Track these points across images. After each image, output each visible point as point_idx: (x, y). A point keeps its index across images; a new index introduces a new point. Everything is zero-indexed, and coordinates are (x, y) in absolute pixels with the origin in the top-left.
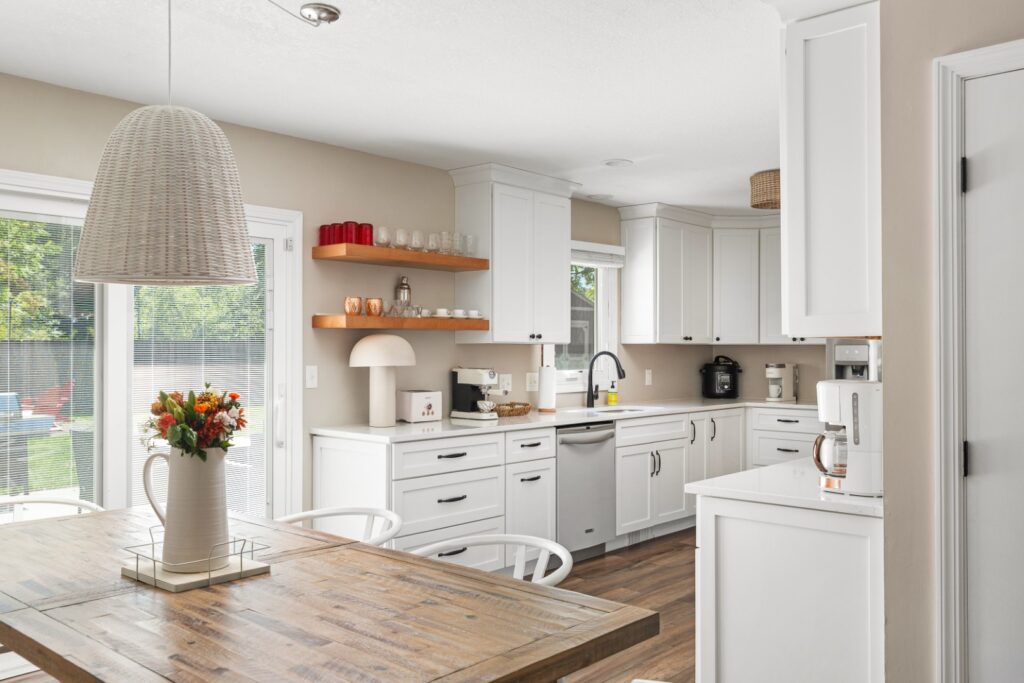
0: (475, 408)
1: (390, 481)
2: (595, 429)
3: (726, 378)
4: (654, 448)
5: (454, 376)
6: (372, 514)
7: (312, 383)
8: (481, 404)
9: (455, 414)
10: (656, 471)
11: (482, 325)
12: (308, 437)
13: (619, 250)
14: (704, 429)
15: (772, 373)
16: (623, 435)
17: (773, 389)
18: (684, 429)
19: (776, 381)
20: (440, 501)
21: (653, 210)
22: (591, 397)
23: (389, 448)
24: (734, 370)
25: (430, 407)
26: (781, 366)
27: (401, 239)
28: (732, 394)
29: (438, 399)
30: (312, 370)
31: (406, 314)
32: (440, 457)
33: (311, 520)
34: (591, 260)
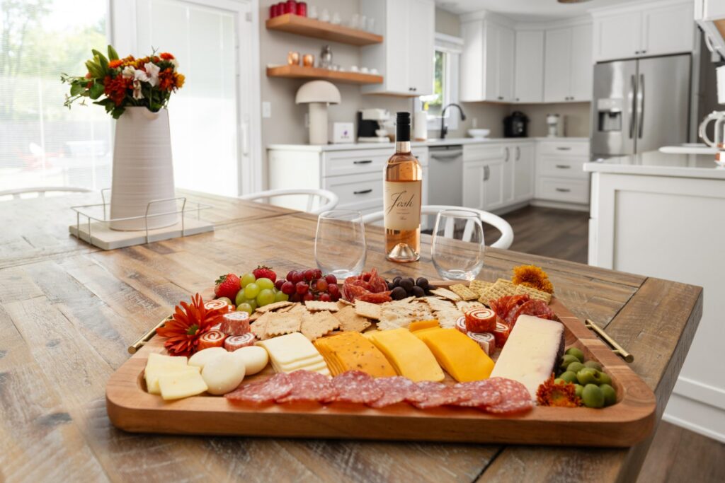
0: (375, 135)
1: (321, 178)
2: (452, 149)
3: (520, 125)
4: (485, 163)
5: (360, 115)
6: (311, 194)
7: (267, 114)
8: (378, 132)
9: (361, 139)
10: (486, 178)
11: (379, 80)
12: (265, 151)
13: (460, 41)
14: (513, 153)
15: (552, 120)
16: (468, 154)
17: (552, 130)
18: (502, 152)
19: (554, 125)
20: (355, 193)
21: (482, 15)
22: (443, 133)
23: (321, 154)
24: (525, 120)
25: (346, 133)
26: (557, 116)
27: (325, 17)
28: (524, 134)
29: (351, 128)
30: (267, 105)
31: (330, 68)
32: (355, 163)
33: (268, 198)
34: (443, 46)
